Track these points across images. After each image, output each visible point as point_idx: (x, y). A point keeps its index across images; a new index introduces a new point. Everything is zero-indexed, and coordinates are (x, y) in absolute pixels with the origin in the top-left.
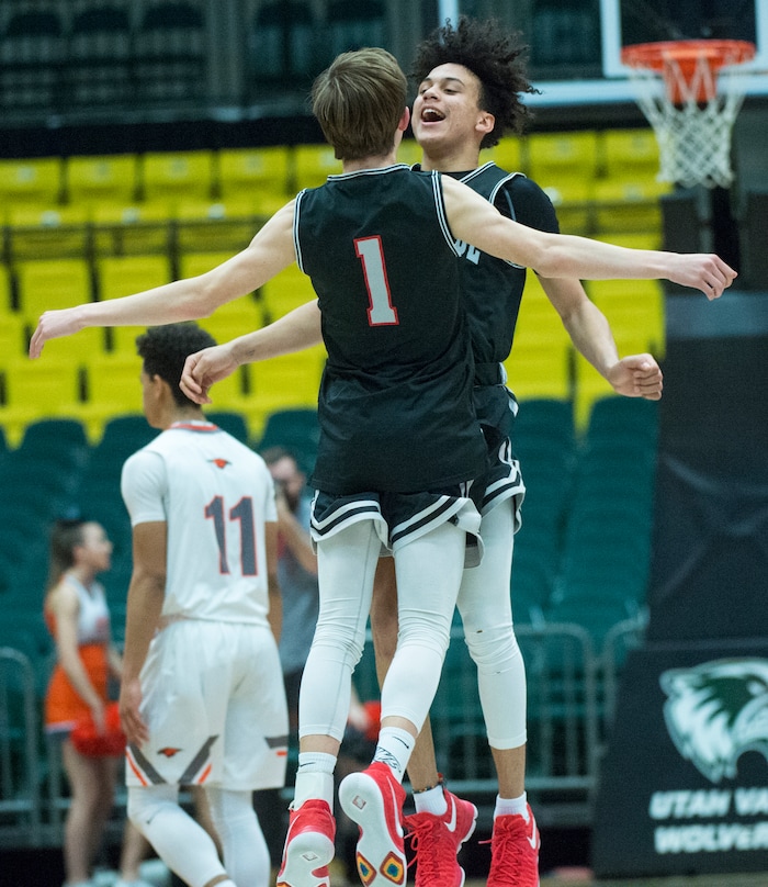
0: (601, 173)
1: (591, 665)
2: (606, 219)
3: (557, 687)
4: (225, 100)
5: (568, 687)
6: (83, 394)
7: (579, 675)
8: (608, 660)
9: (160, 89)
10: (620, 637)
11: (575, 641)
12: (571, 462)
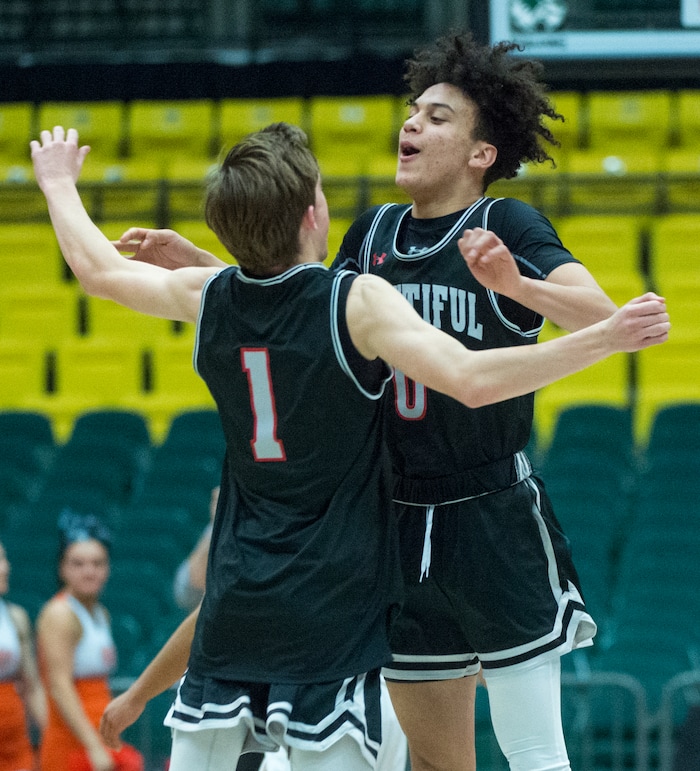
0: (675, 140)
1: (644, 723)
2: (678, 195)
3: (603, 747)
4: (230, 41)
5: (617, 748)
6: (51, 384)
7: (629, 735)
8: (664, 718)
9: (152, 25)
10: (681, 690)
11: (626, 693)
12: (627, 482)
